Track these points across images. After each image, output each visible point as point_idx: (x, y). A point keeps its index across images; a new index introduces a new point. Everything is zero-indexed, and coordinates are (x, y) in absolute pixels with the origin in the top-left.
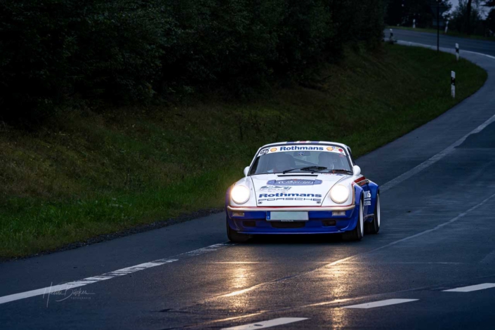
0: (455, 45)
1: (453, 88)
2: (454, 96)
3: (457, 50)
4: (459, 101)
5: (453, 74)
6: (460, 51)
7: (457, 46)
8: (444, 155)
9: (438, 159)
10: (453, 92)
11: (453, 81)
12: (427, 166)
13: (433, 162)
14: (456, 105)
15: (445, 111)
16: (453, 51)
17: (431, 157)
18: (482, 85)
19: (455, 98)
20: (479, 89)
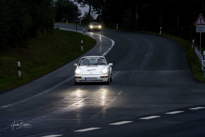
0: (83, 30)
1: (82, 47)
2: (82, 51)
3: (84, 32)
5: (82, 42)
6: (85, 32)
7: (84, 30)
10: (82, 49)
11: (82, 44)
12: (70, 79)
14: (83, 54)
15: (78, 57)
16: (82, 32)
17: (72, 76)
18: (94, 46)
19: (83, 51)
20: (93, 47)
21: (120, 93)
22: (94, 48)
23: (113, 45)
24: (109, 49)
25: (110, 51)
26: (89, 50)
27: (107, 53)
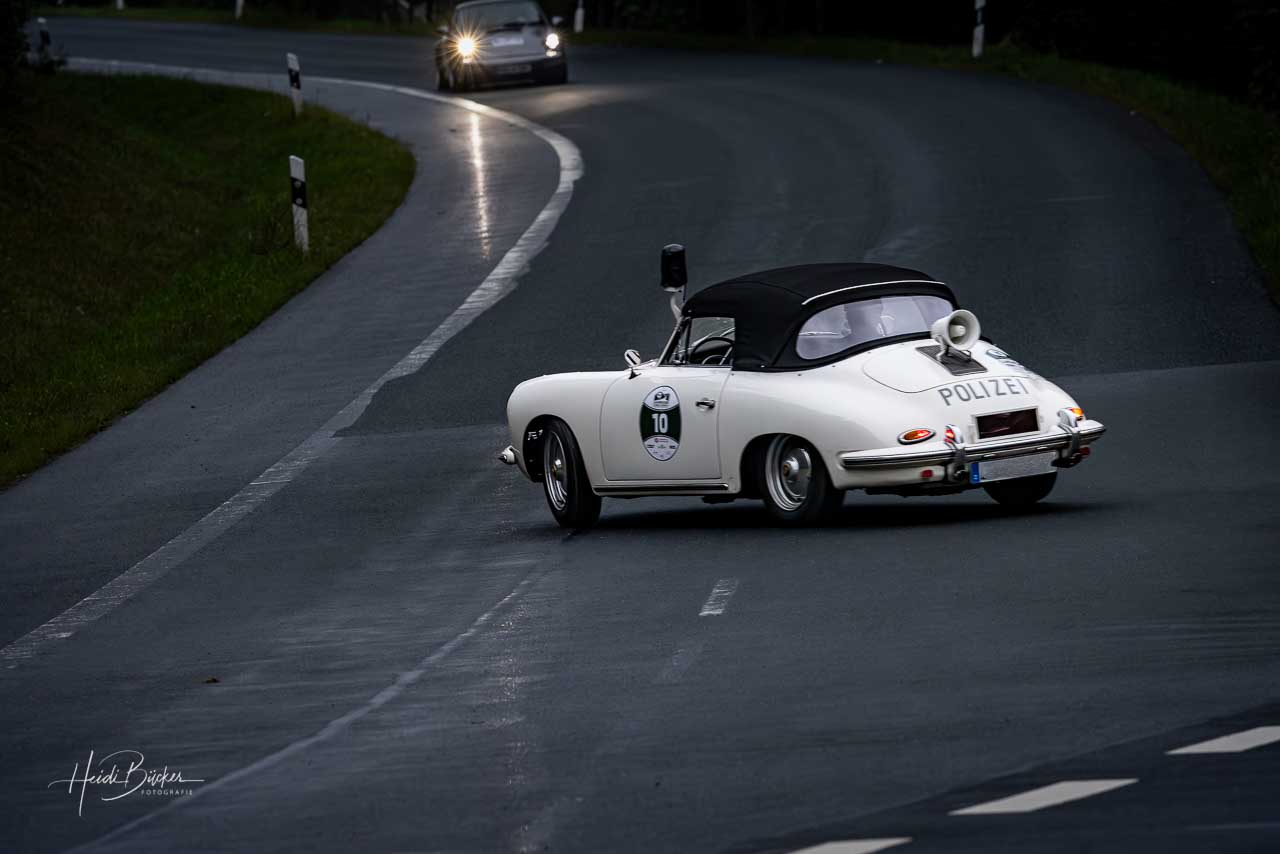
0: (285, 61)
1: (301, 215)
2: (306, 248)
3: (295, 79)
4: (323, 263)
5: (297, 167)
6: (304, 80)
7: (292, 61)
8: (302, 463)
9: (285, 478)
10: (303, 233)
11: (299, 193)
12: (246, 508)
13: (267, 493)
14: (317, 277)
15: (277, 307)
16: (279, 83)
17: (256, 476)
18: (397, 202)
19: (313, 253)
20: (391, 214)
21: (719, 599)
22: (403, 217)
23: (568, 177)
24: (544, 215)
25: (552, 238)
26: (359, 243)
27: (527, 257)
